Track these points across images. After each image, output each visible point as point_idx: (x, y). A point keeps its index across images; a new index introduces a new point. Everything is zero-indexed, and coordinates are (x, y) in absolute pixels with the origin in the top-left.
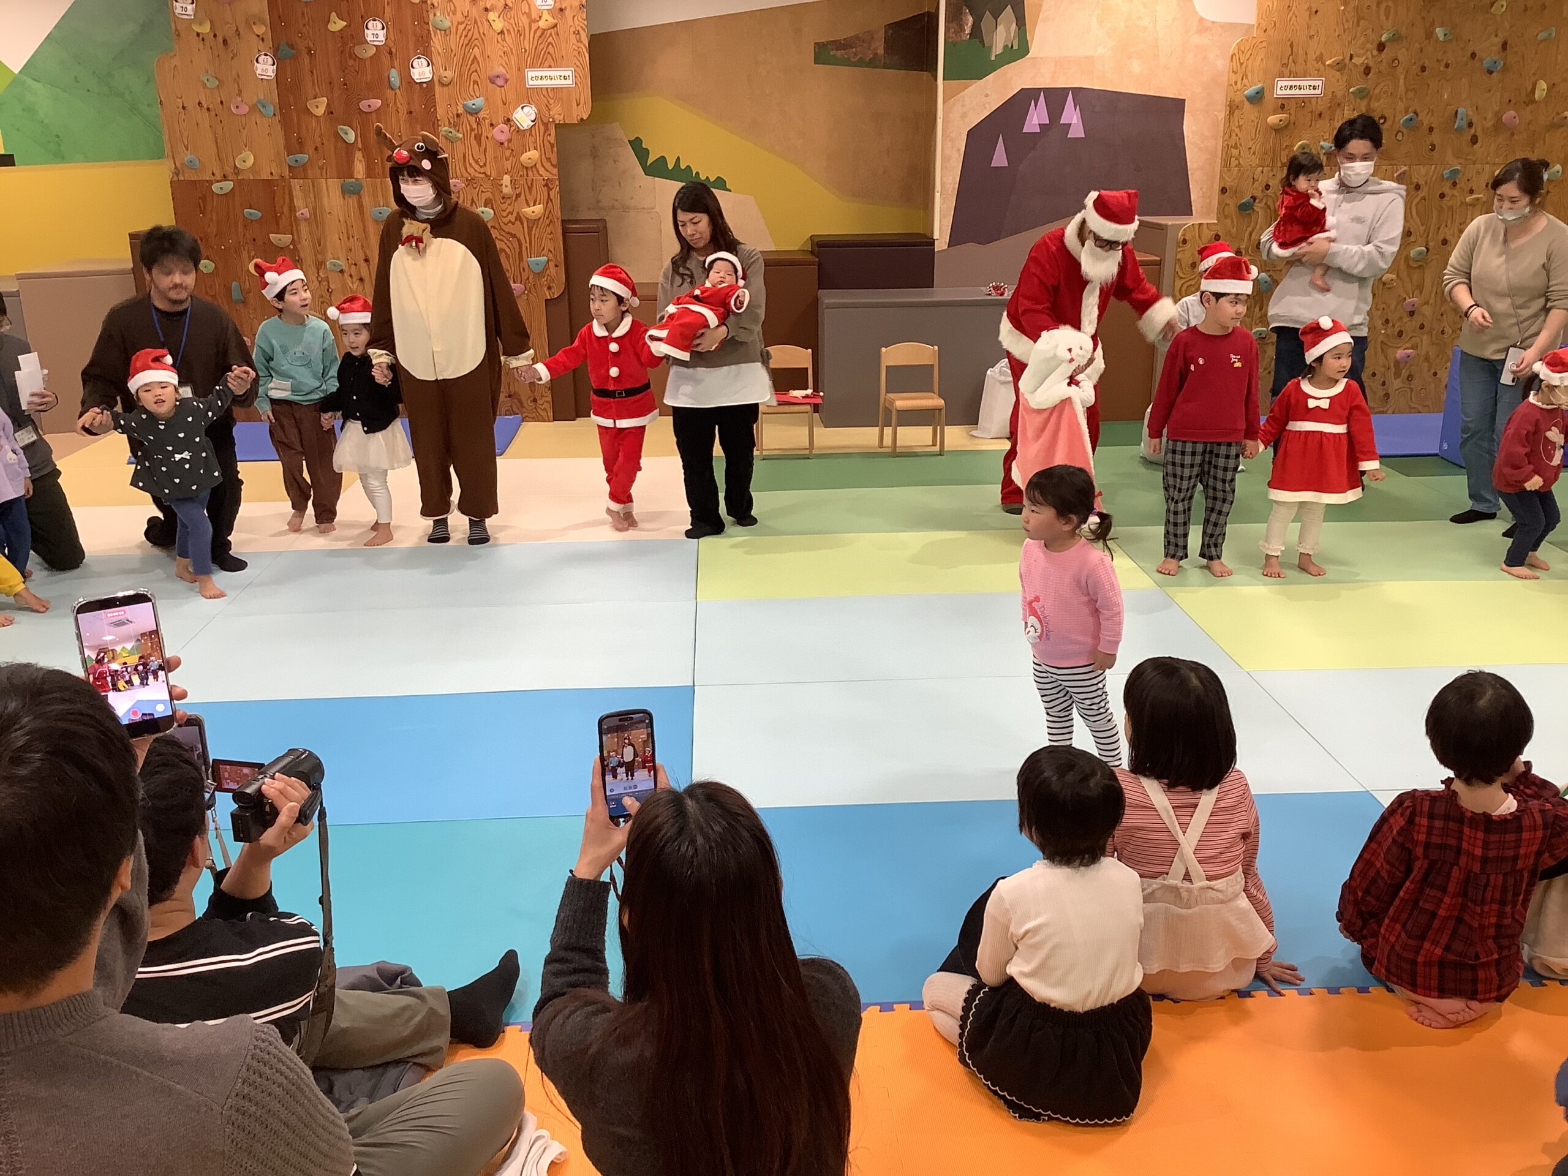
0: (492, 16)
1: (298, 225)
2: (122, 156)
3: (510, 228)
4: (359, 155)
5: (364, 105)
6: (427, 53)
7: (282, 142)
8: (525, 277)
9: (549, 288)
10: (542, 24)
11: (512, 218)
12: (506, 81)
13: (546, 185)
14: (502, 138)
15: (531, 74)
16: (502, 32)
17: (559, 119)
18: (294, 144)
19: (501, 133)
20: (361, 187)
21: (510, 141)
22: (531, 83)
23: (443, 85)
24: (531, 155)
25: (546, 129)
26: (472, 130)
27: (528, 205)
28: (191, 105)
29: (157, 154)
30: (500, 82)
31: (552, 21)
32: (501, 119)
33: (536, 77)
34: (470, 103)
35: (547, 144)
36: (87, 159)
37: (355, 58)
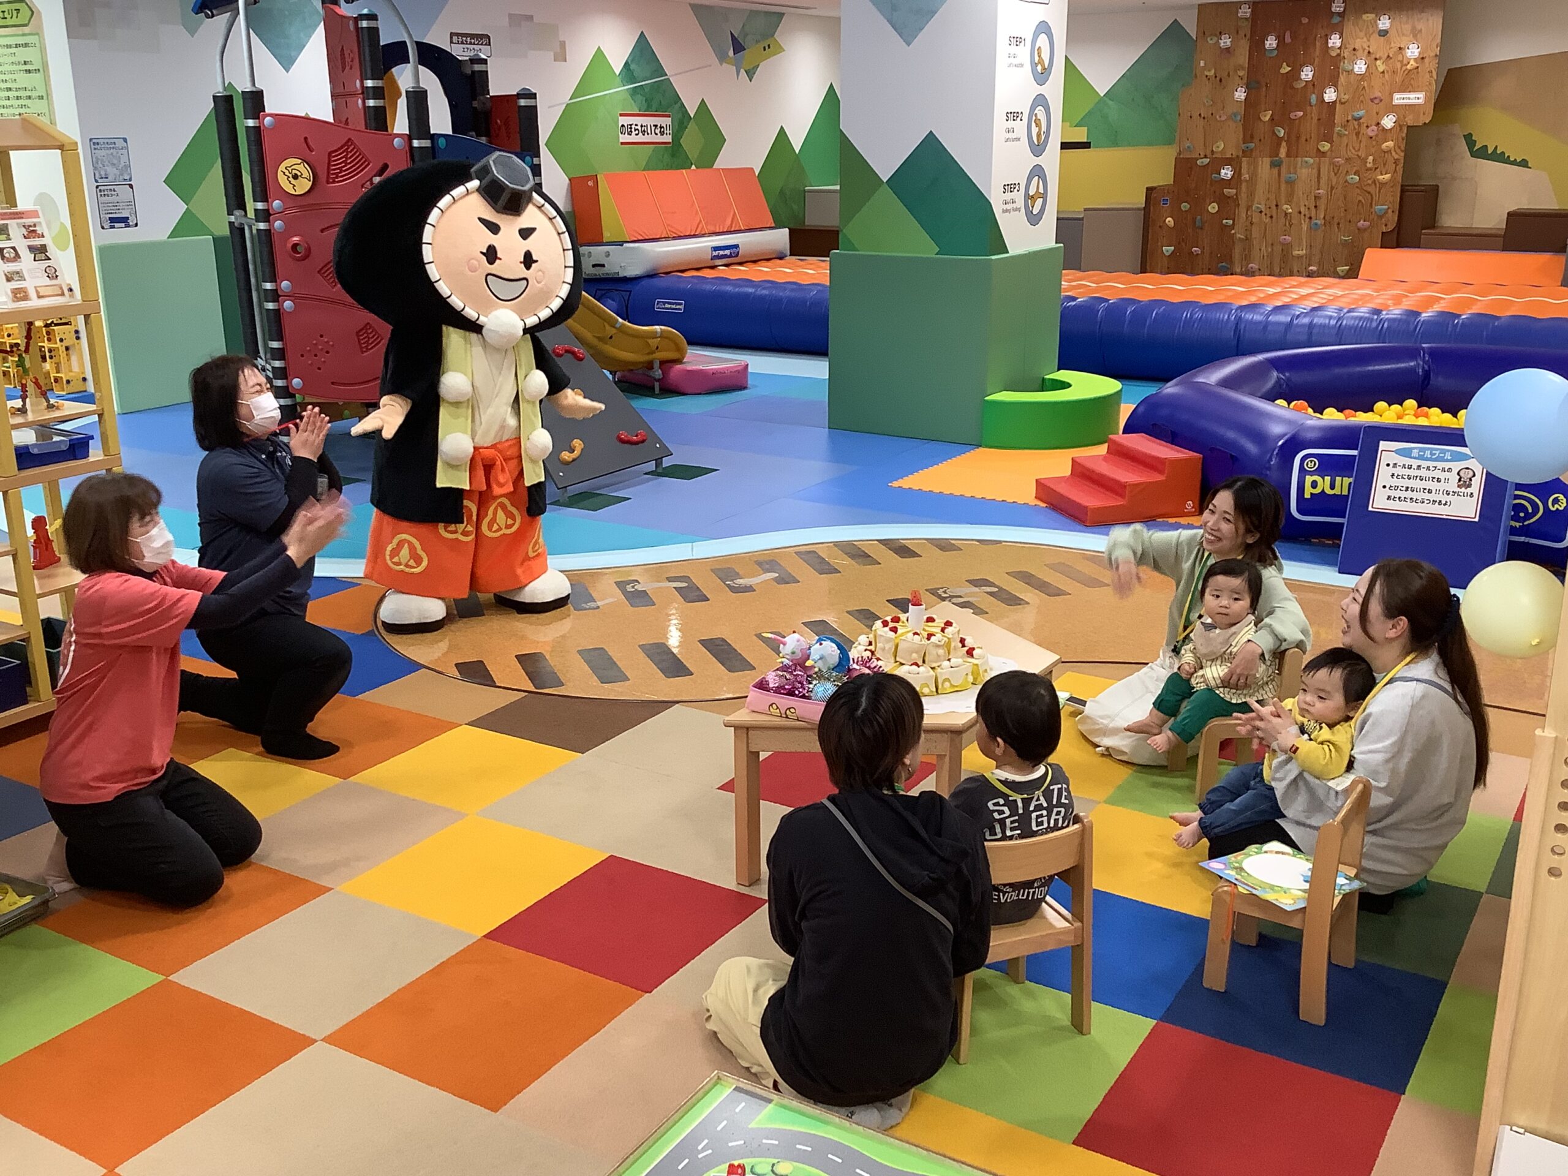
0: (1378, 63)
1: (1241, 184)
2: (1150, 144)
3: (1369, 189)
4: (1284, 144)
5: (1292, 116)
6: (1335, 85)
7: (1241, 136)
8: (1371, 217)
9: (1386, 225)
10: (1409, 67)
11: (1370, 182)
12: (1381, 100)
13: (1395, 163)
14: (1371, 134)
15: (1396, 96)
16: (1383, 72)
17: (1410, 123)
18: (1248, 137)
19: (1372, 131)
20: (1282, 162)
21: (1377, 136)
22: (1396, 102)
23: (1342, 103)
24: (1390, 144)
25: (1401, 129)
26: (1355, 129)
27: (1382, 175)
28: (1195, 115)
29: (1169, 142)
30: (1376, 101)
31: (1416, 65)
32: (1374, 123)
33: (1399, 99)
34: (1355, 114)
35: (1400, 139)
36: (1129, 145)
37: (1292, 87)
